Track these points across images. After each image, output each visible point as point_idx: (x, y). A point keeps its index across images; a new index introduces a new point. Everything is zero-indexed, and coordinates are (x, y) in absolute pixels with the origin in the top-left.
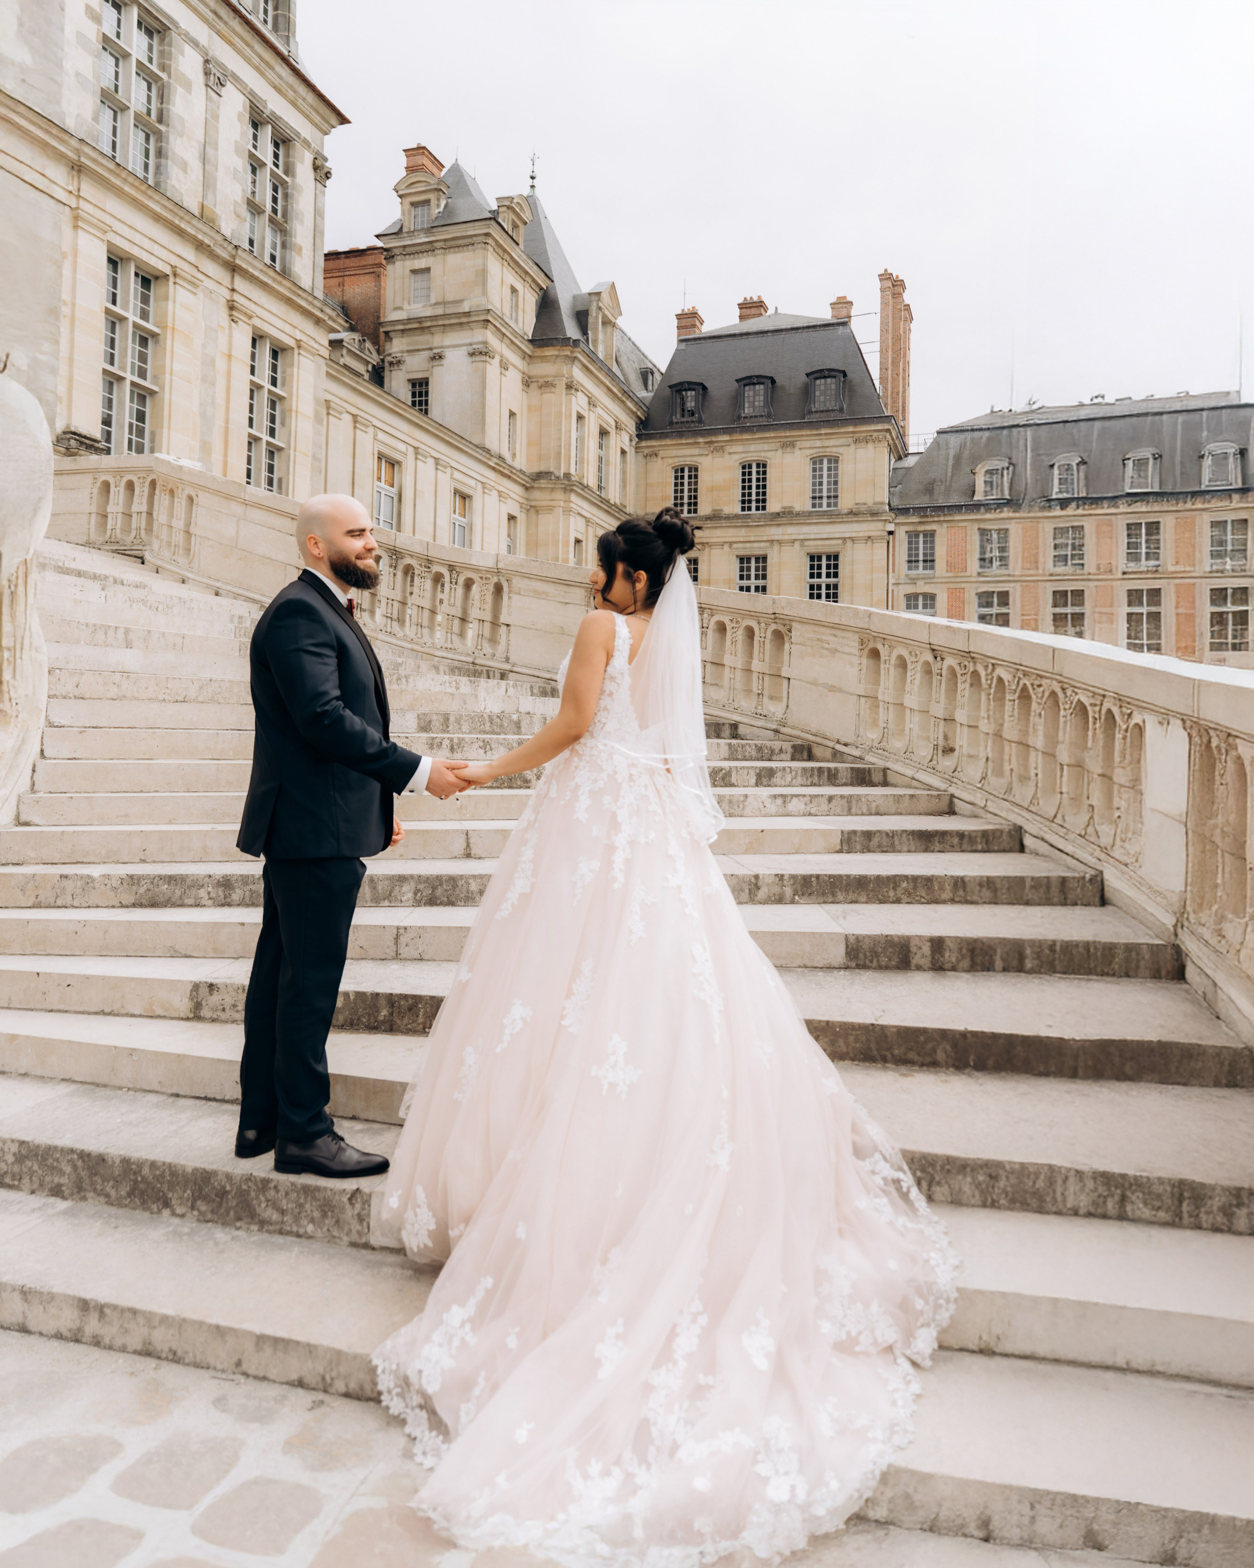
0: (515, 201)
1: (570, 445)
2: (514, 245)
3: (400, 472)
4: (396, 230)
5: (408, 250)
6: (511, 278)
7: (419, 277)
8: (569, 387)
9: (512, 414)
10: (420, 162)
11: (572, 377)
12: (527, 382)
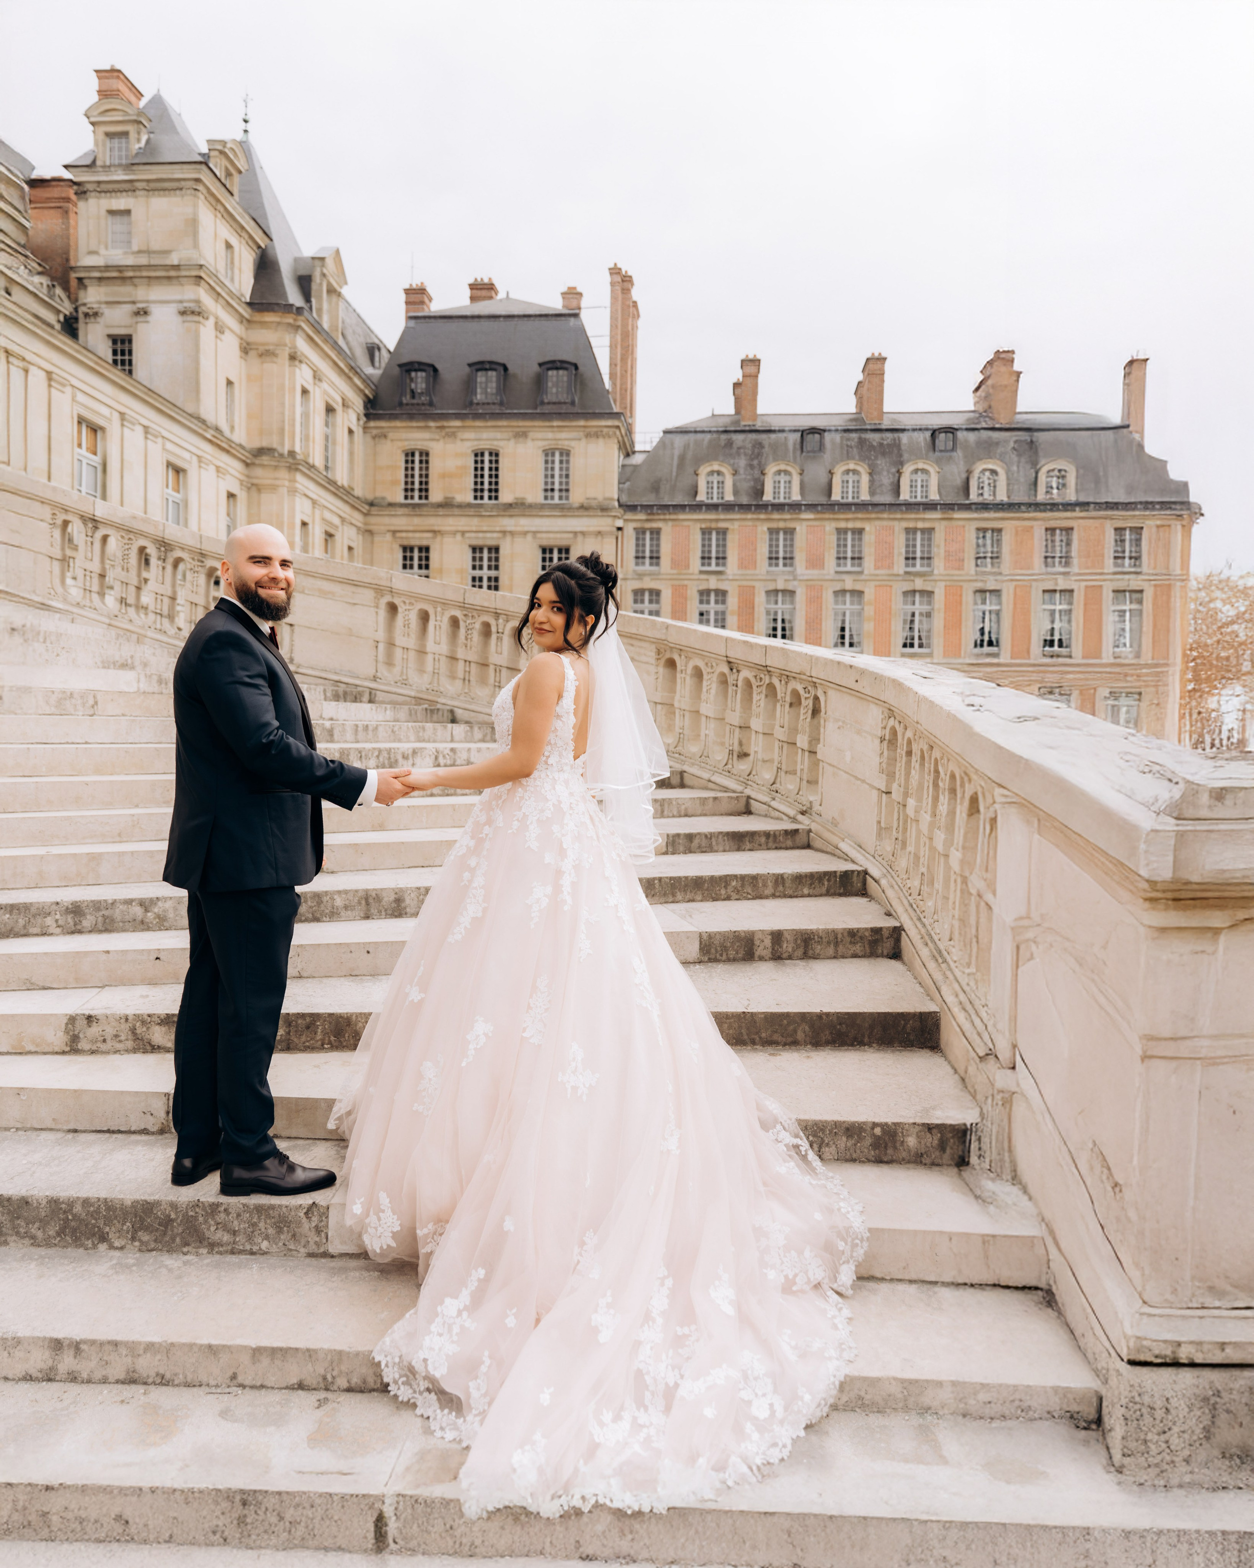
0: (229, 145)
1: (294, 420)
2: (228, 195)
3: (104, 439)
4: (88, 162)
5: (104, 187)
6: (226, 232)
7: (118, 219)
8: (293, 358)
9: (229, 383)
10: (115, 87)
11: (295, 347)
12: (246, 349)
